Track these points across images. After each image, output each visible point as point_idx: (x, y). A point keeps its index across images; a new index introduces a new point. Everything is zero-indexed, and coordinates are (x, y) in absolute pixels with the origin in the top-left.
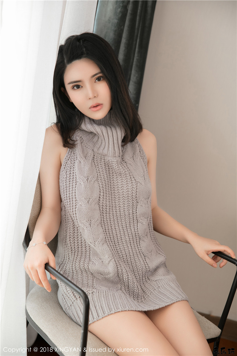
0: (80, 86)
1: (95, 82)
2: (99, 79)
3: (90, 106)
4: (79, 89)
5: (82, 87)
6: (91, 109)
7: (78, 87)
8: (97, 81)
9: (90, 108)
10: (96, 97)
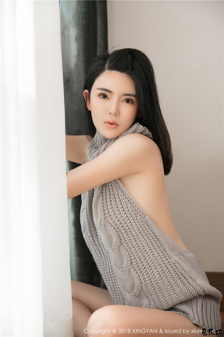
1: (122, 102)
3: (106, 121)
5: (108, 99)
6: (106, 124)
9: (105, 122)
10: (117, 115)
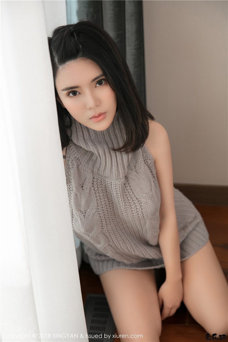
0: (77, 92)
1: (95, 87)
2: (100, 83)
3: (90, 117)
4: (76, 96)
5: (80, 93)
6: (92, 119)
8: (98, 85)
10: (98, 105)
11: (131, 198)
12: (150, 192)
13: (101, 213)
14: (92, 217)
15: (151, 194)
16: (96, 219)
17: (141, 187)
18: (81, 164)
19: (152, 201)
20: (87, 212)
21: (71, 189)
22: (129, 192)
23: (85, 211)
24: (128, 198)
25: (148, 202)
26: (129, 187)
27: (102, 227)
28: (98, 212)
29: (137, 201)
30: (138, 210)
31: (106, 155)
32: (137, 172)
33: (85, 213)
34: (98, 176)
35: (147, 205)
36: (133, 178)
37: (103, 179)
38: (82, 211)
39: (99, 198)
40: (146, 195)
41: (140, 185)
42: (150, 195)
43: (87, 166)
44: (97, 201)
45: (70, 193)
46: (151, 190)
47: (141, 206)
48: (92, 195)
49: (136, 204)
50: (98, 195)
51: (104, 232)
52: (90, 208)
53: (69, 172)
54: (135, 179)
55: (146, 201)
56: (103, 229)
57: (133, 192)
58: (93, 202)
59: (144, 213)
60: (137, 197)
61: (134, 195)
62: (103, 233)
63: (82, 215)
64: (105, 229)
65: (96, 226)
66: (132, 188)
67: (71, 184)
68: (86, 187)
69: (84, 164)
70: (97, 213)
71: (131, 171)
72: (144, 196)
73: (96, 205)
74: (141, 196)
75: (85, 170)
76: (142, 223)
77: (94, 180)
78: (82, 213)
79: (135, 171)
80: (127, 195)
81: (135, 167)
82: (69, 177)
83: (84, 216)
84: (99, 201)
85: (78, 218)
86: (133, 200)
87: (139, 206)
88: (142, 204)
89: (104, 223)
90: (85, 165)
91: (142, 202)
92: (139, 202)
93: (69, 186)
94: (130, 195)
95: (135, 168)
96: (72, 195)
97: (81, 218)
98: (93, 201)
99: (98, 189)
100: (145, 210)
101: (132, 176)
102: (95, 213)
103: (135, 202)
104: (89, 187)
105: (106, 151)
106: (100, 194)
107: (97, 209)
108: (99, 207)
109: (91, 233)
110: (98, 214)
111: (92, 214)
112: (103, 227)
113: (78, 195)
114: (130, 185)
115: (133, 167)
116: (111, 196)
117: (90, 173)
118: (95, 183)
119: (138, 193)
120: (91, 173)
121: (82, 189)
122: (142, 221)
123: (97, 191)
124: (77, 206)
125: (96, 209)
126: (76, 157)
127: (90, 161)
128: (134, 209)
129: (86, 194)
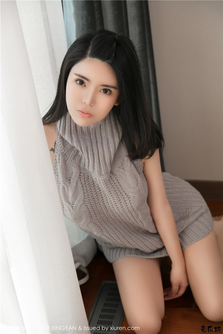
1: (100, 91)
6: (79, 112)
7: (82, 83)
10: (92, 105)
11: (121, 193)
12: (136, 186)
13: (88, 205)
14: (80, 208)
15: (138, 188)
16: (84, 210)
17: (128, 183)
18: (69, 159)
19: (139, 195)
20: (75, 204)
21: (59, 182)
22: (118, 188)
23: (73, 202)
24: (118, 193)
25: (135, 196)
26: (118, 183)
27: (91, 217)
28: (86, 204)
29: (126, 196)
30: (128, 204)
31: (89, 152)
32: (124, 170)
33: (73, 204)
34: (85, 171)
35: (135, 199)
36: (121, 175)
37: (90, 174)
38: (70, 202)
39: (86, 191)
40: (133, 189)
41: (127, 181)
42: (137, 190)
43: (74, 161)
44: (84, 194)
45: (59, 185)
46: (137, 185)
47: (130, 201)
48: (79, 189)
49: (126, 199)
50: (85, 188)
51: (94, 221)
52: (77, 200)
53: (57, 166)
54: (123, 176)
55: (133, 195)
56: (93, 218)
57: (122, 188)
58: (80, 195)
59: (134, 207)
60: (126, 193)
61: (123, 191)
62: (94, 223)
63: (70, 206)
64: (94, 218)
65: (85, 217)
66: (121, 184)
67: (59, 177)
68: (73, 180)
69: (71, 159)
70: (84, 205)
71: (118, 168)
72: (132, 191)
73: (83, 197)
74: (129, 191)
75: (72, 165)
76: (134, 215)
77: (81, 174)
78: (70, 204)
79: (123, 169)
80: (117, 190)
81: (122, 164)
82: (57, 171)
83: (72, 207)
84: (86, 194)
85: (67, 209)
86: (122, 195)
87: (128, 201)
88: (131, 199)
89: (93, 213)
90: (73, 160)
91: (131, 197)
92: (128, 196)
93: (57, 179)
94: (119, 190)
95: (122, 166)
96: (60, 188)
97: (70, 209)
98: (80, 193)
99: (85, 183)
100: (134, 204)
101: (120, 173)
102: (82, 205)
103: (124, 197)
104: (76, 181)
105: (88, 148)
106: (88, 188)
107: (85, 201)
108: (86, 200)
109: (81, 222)
110: (86, 205)
111: (79, 206)
112: (93, 217)
113: (65, 187)
114: (119, 181)
115: (121, 165)
116: (100, 191)
117: (76, 168)
118: (82, 177)
119: (126, 188)
120: (78, 168)
121: (69, 182)
122: (133, 214)
123: (85, 185)
124: (65, 198)
125: (83, 201)
126: (63, 153)
127: (77, 157)
128: (124, 203)
129: (72, 187)
